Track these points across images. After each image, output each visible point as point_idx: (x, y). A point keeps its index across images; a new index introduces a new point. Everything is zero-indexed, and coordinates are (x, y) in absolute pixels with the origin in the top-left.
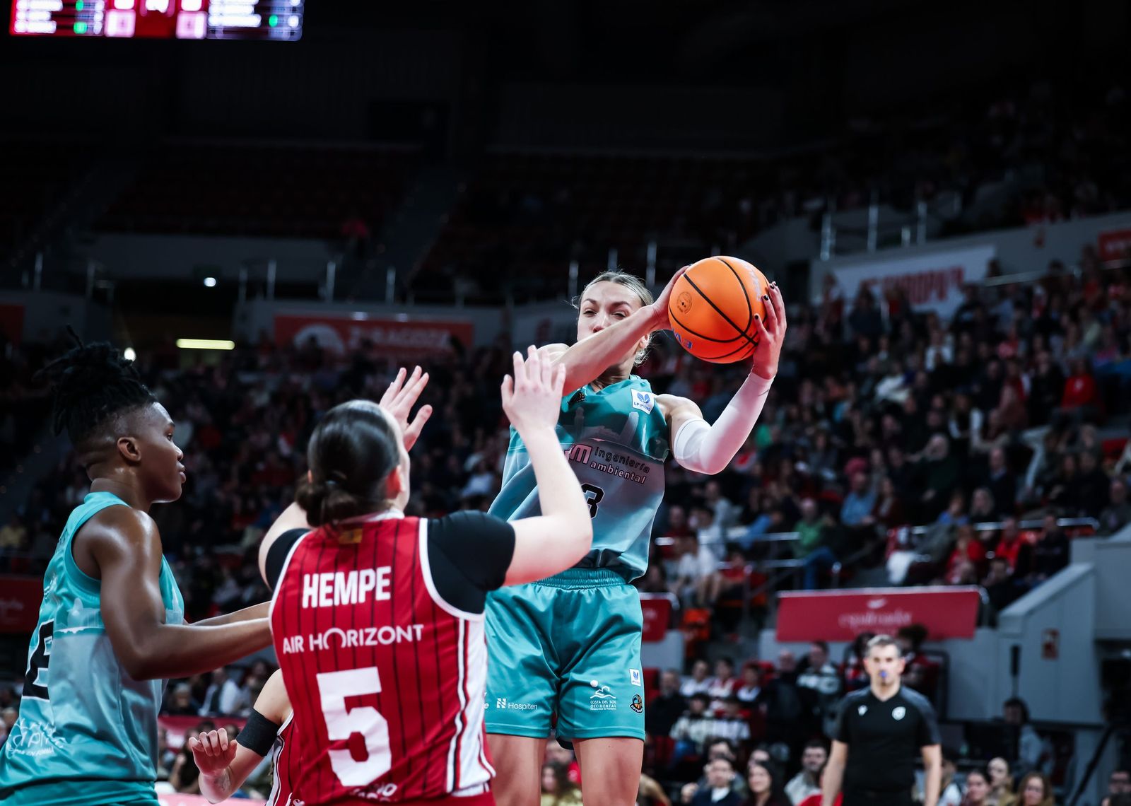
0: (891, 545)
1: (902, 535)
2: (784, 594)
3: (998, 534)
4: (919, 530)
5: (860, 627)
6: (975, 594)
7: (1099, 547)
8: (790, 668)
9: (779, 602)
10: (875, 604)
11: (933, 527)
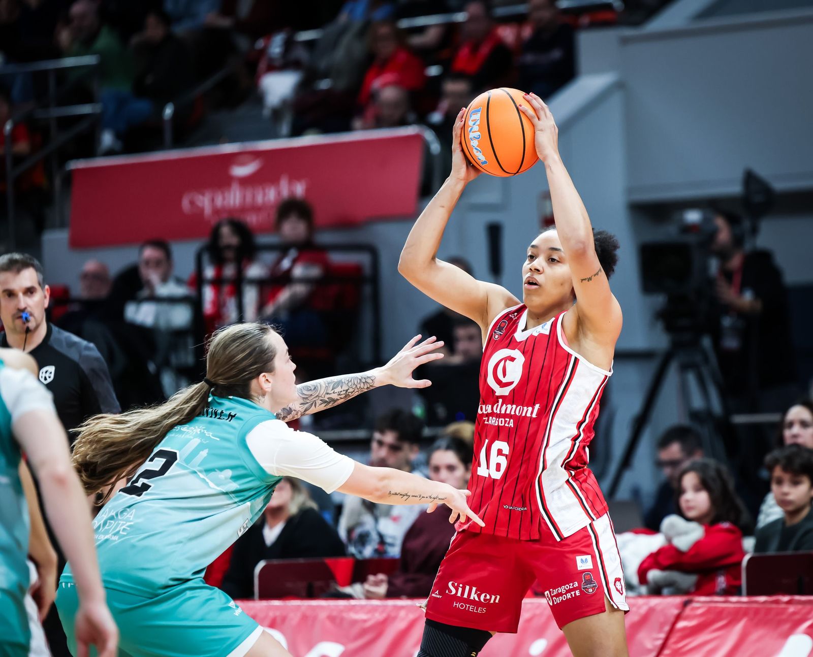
0: (262, 65)
1: (276, 46)
2: (77, 165)
3: (451, 29)
4: (306, 36)
5: (216, 211)
6: (418, 138)
7: (625, 41)
8: (103, 292)
9: (69, 178)
10: (241, 171)
11: (332, 29)
